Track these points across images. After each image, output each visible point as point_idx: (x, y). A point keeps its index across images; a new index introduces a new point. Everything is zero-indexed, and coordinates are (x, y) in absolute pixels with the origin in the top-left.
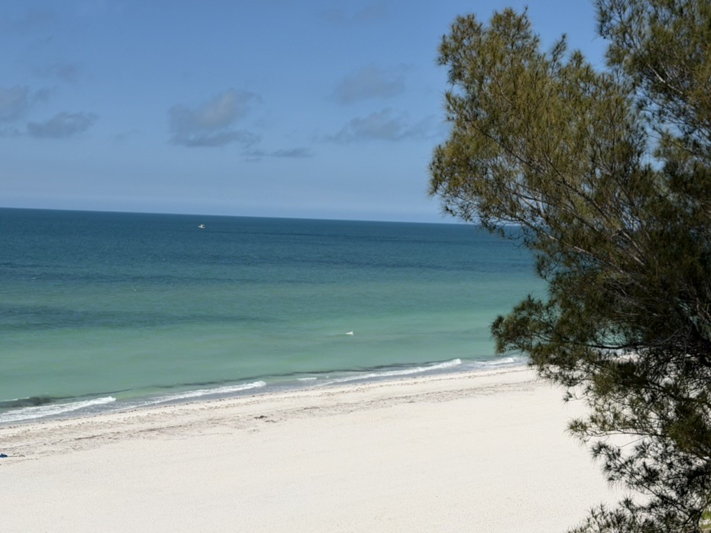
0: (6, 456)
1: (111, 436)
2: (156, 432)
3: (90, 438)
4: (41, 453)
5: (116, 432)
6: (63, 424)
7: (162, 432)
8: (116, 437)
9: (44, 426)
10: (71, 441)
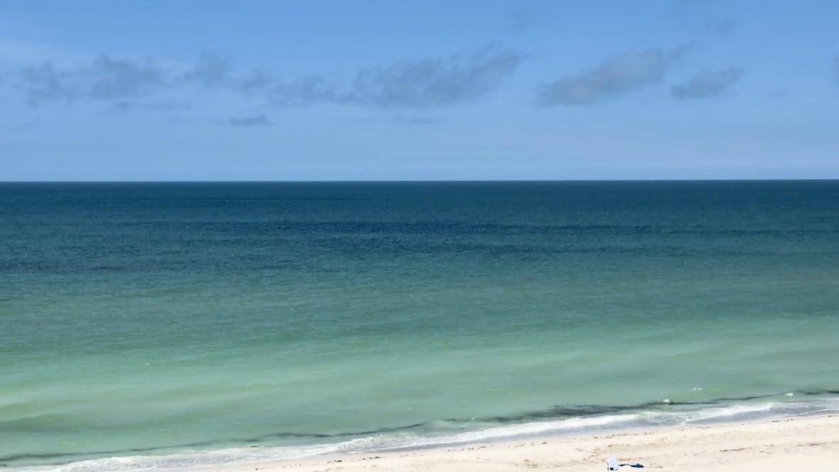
0: (642, 467)
1: (764, 449)
2: (818, 448)
3: (738, 450)
4: (682, 465)
5: (769, 444)
6: (706, 432)
7: (826, 448)
8: (769, 450)
9: (684, 433)
10: (715, 452)
